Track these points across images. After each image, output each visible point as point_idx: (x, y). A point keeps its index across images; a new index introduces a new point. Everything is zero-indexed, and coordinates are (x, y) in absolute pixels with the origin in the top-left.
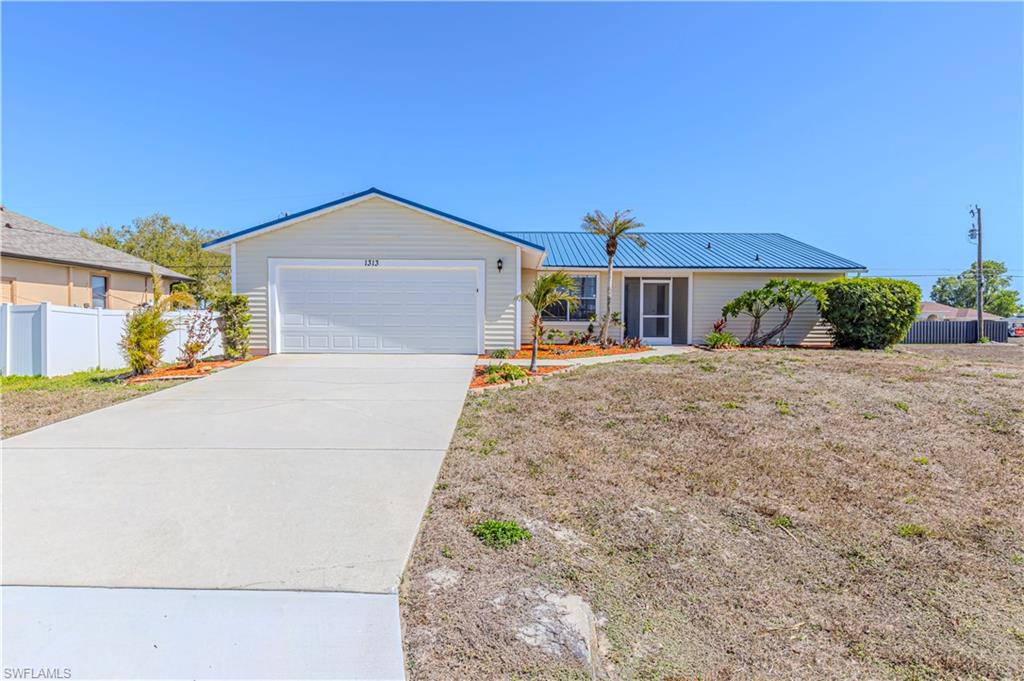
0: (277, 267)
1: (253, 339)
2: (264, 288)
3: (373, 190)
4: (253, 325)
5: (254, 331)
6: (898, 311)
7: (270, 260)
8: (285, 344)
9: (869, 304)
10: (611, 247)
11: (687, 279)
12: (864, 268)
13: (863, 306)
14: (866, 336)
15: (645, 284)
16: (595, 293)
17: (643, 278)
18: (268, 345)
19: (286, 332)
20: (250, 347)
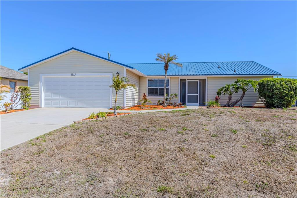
0: (43, 77)
1: (31, 102)
2: (38, 84)
3: (73, 48)
4: (32, 97)
5: (32, 99)
6: (289, 92)
7: (40, 74)
8: (45, 104)
9: (275, 89)
10: (166, 67)
11: (205, 79)
12: (280, 74)
13: (273, 90)
14: (275, 103)
15: (188, 82)
16: (169, 86)
17: (187, 80)
18: (39, 104)
19: (45, 100)
20: (30, 105)
